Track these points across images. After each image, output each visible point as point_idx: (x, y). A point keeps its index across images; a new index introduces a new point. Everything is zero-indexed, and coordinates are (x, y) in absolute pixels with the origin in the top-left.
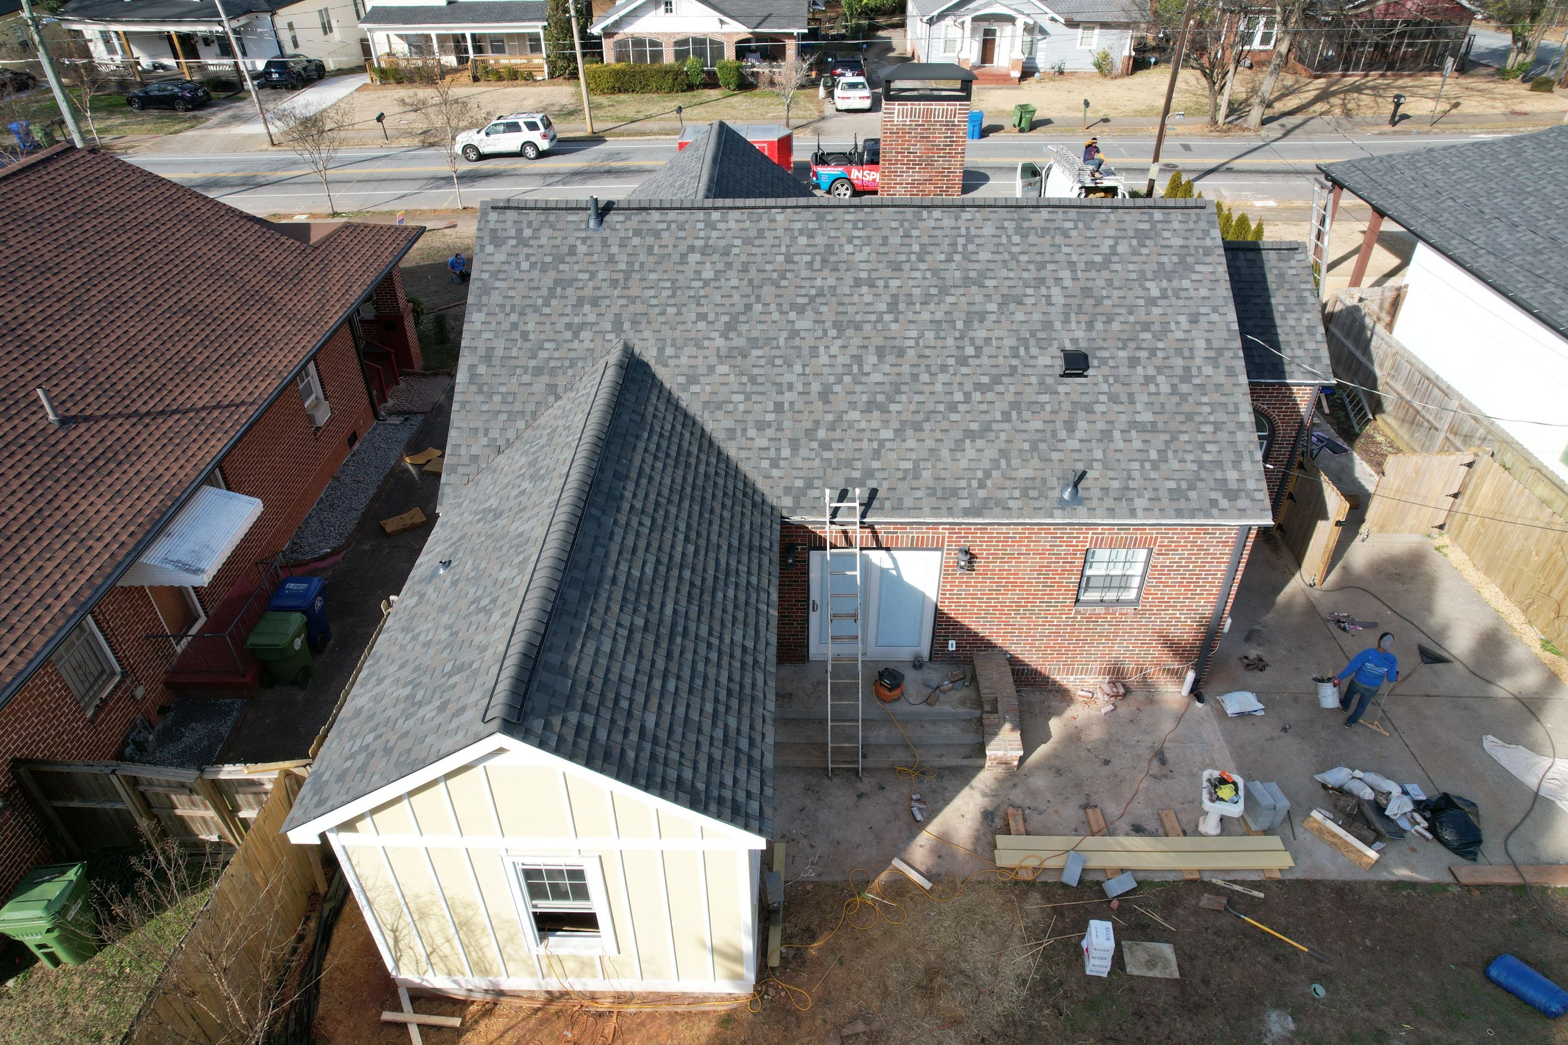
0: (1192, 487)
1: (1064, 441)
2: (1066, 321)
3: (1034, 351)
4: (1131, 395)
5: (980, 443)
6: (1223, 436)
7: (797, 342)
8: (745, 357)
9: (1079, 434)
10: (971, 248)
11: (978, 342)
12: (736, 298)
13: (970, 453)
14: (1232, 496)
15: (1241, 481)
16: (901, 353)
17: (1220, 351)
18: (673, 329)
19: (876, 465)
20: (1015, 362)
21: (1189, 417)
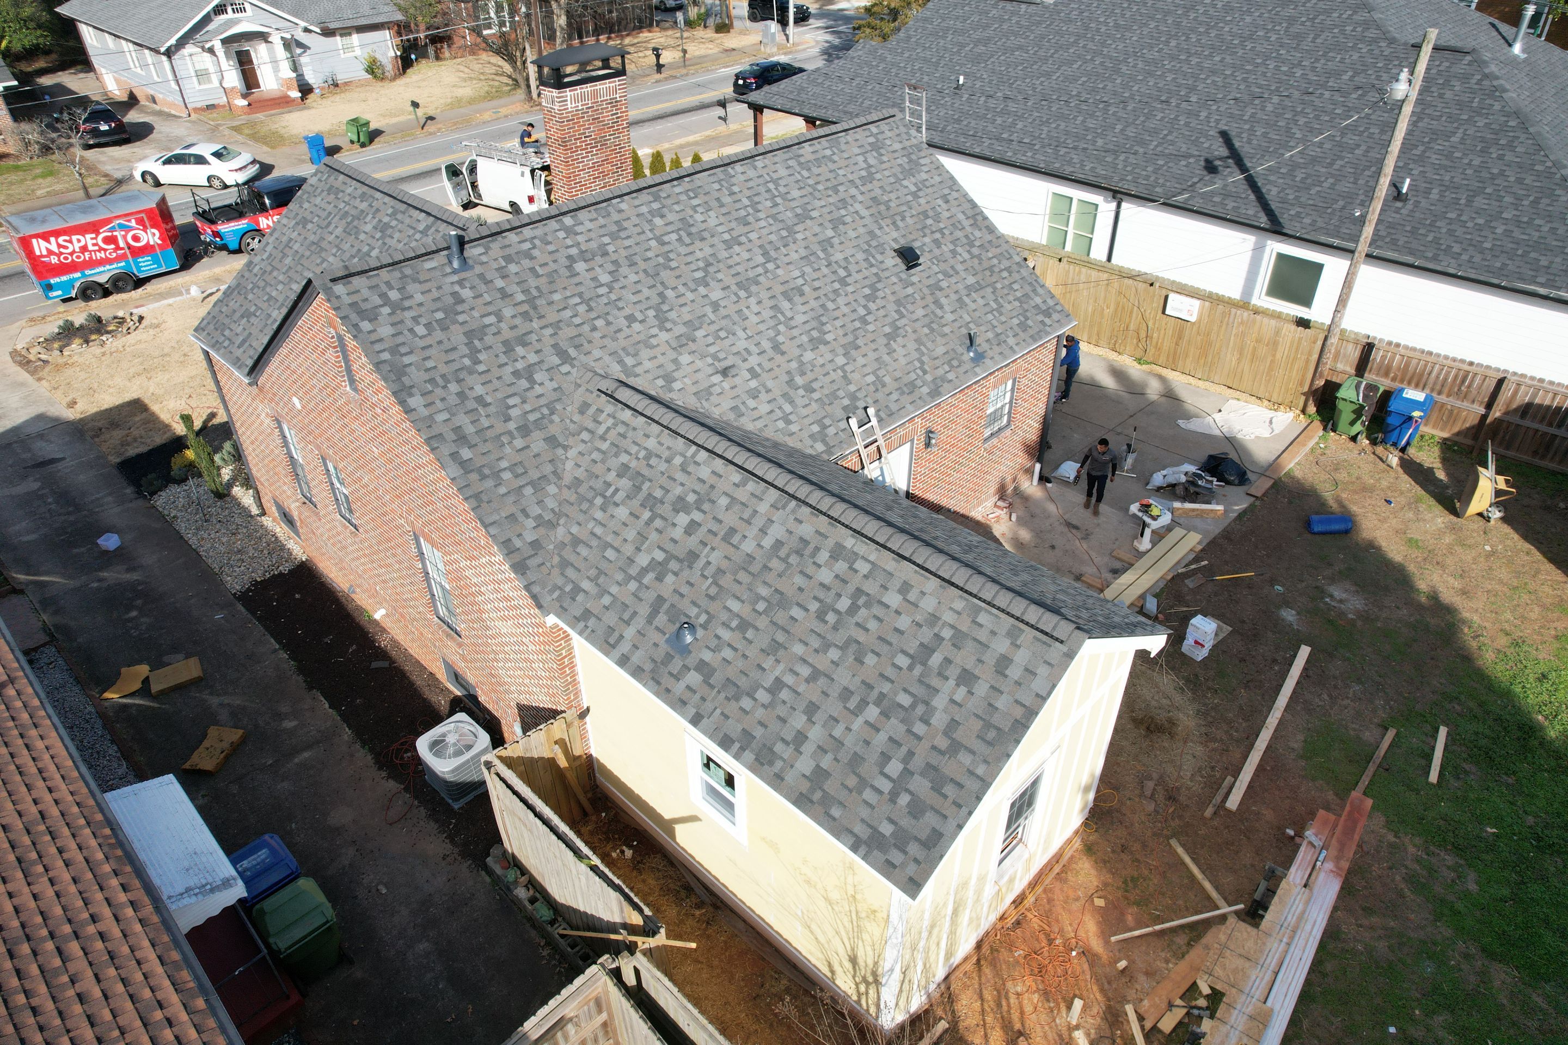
1: (943, 317)
2: (880, 227)
3: (879, 257)
4: (953, 268)
5: (900, 341)
7: (723, 312)
8: (694, 341)
9: (947, 308)
10: (782, 189)
11: (843, 264)
12: (646, 292)
16: (801, 292)
18: (615, 339)
20: (874, 270)
21: (991, 270)
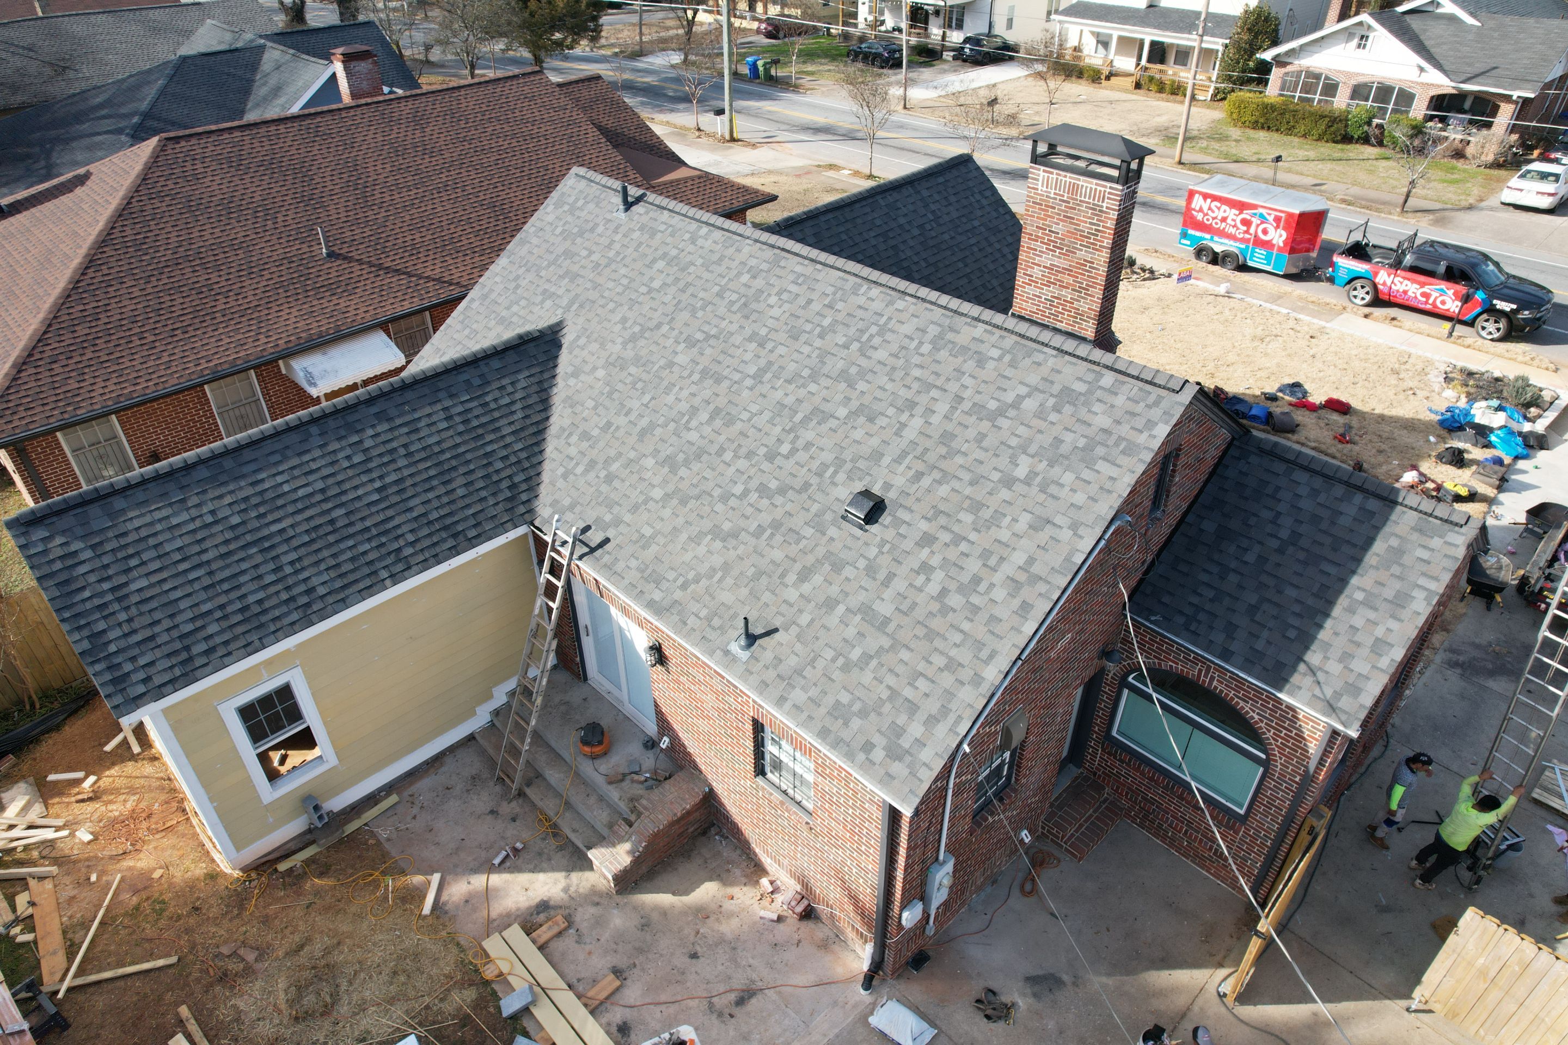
0: (863, 714)
1: (787, 586)
2: (898, 460)
3: (841, 477)
4: (891, 576)
5: (718, 544)
6: (947, 680)
7: (665, 373)
8: (622, 369)
9: (806, 588)
10: (877, 341)
11: (800, 443)
12: (658, 314)
13: (701, 550)
14: (894, 753)
15: (920, 743)
16: (729, 422)
17: (1035, 579)
18: (599, 323)
19: (627, 518)
20: (814, 480)
21: (931, 635)
